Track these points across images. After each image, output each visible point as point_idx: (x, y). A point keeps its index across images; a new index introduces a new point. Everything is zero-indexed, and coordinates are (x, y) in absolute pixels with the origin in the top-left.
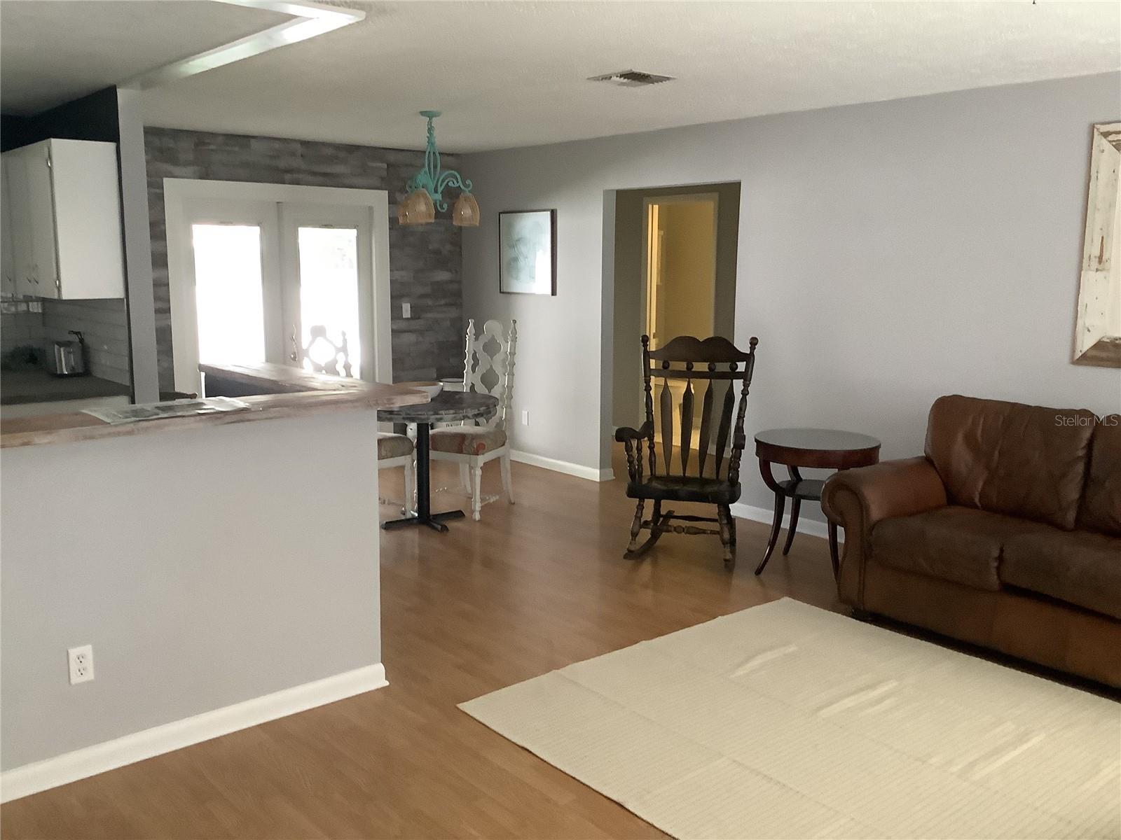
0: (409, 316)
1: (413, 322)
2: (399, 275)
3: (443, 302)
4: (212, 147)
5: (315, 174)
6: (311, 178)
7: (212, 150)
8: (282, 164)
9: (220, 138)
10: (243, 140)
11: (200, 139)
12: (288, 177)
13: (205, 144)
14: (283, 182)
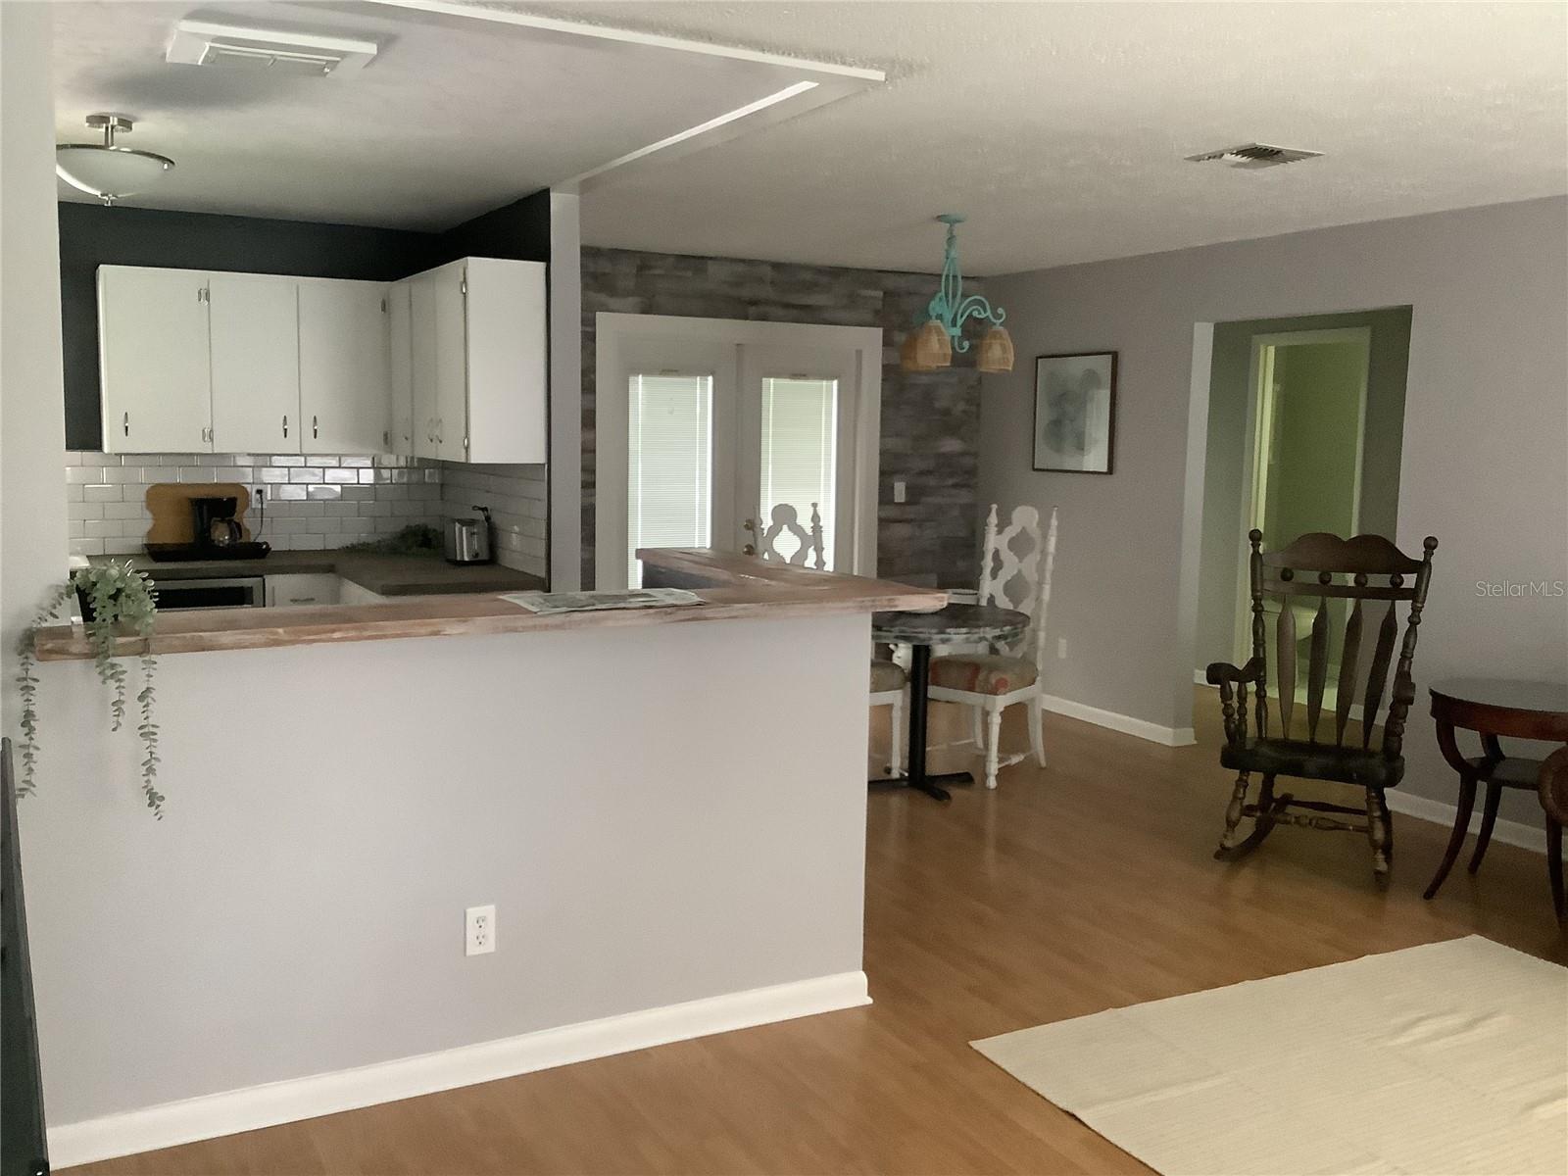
0: (903, 501)
1: (908, 508)
2: (891, 443)
3: (950, 482)
4: (657, 272)
5: (787, 306)
6: (781, 312)
7: (659, 275)
8: (746, 293)
9: (670, 260)
10: (696, 262)
11: (644, 261)
12: (752, 310)
13: (650, 268)
14: (746, 318)
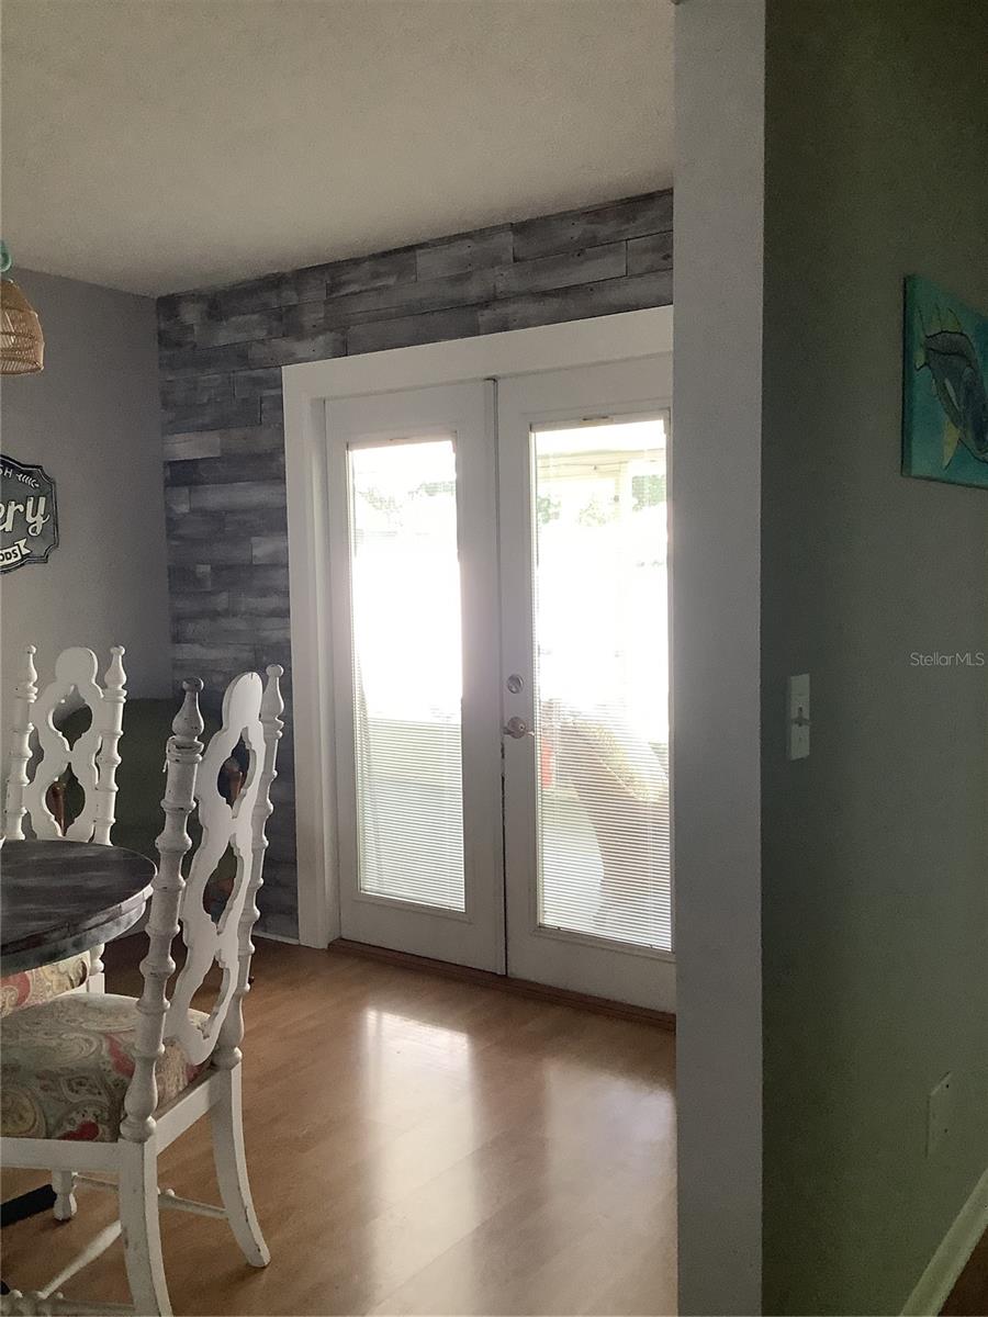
6: (532, 308)
8: (473, 290)
9: (366, 265)
